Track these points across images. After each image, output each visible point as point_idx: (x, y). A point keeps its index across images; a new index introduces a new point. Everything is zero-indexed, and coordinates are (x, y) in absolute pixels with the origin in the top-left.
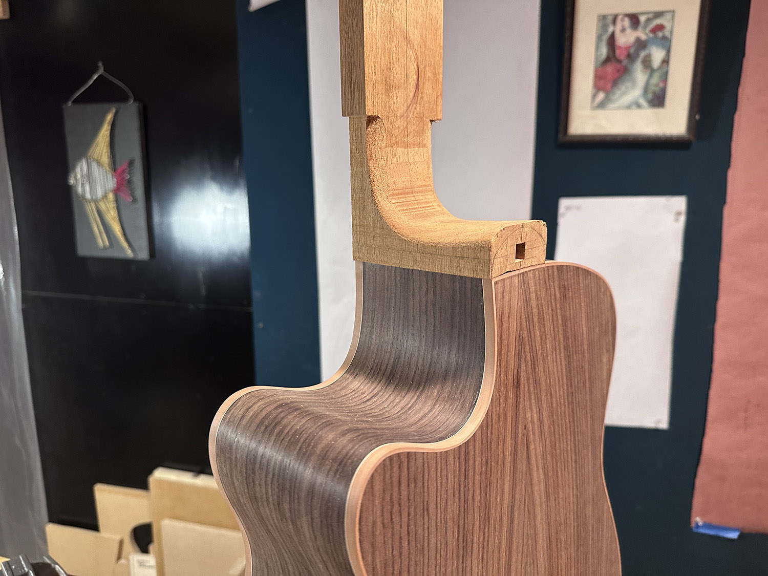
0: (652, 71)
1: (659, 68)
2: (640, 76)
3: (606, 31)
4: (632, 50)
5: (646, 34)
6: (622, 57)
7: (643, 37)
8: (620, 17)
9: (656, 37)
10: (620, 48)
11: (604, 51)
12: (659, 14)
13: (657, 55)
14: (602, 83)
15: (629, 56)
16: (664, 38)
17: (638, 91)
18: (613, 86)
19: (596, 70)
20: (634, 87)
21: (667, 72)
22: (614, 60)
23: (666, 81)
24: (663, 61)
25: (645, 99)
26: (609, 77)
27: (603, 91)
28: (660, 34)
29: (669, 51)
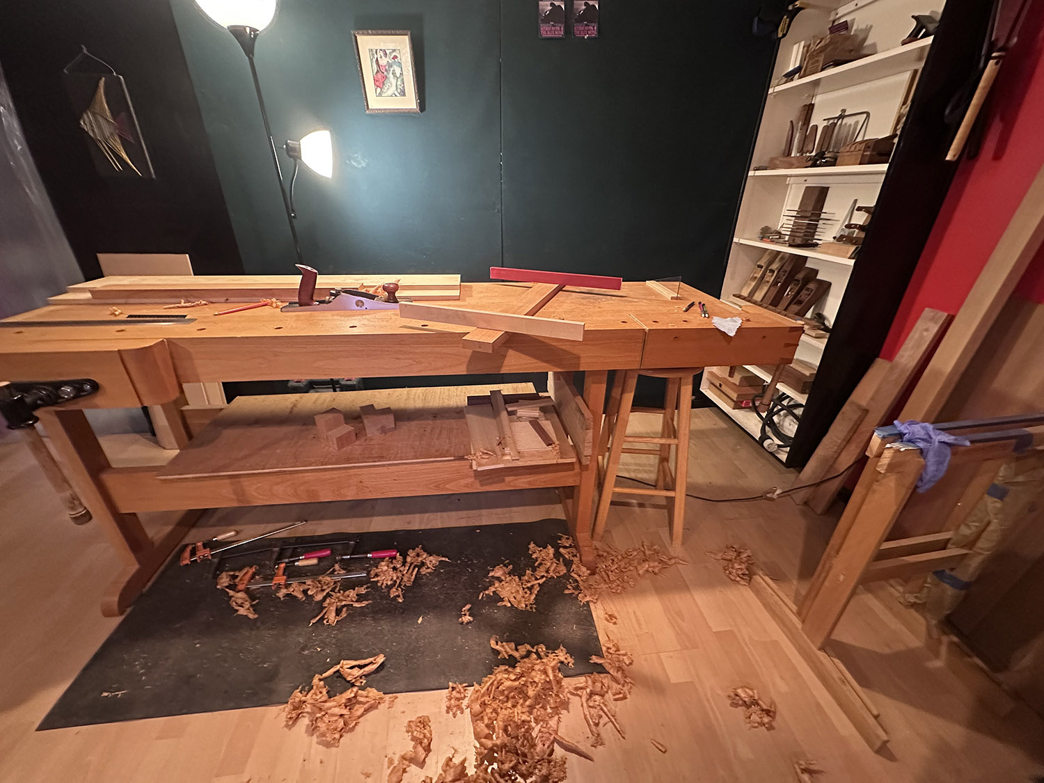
0: (397, 78)
1: (399, 76)
2: (393, 81)
3: (374, 58)
5: (391, 60)
6: (383, 71)
7: (390, 62)
8: (378, 51)
9: (395, 62)
10: (381, 66)
11: (375, 67)
12: (394, 51)
13: (397, 70)
14: (377, 83)
15: (386, 70)
16: (399, 62)
17: (395, 88)
18: (383, 85)
19: (374, 77)
20: (391, 86)
21: (403, 79)
22: (380, 72)
23: (403, 83)
24: (401, 74)
25: (397, 92)
26: (380, 80)
27: (379, 87)
28: (397, 60)
29: (402, 69)
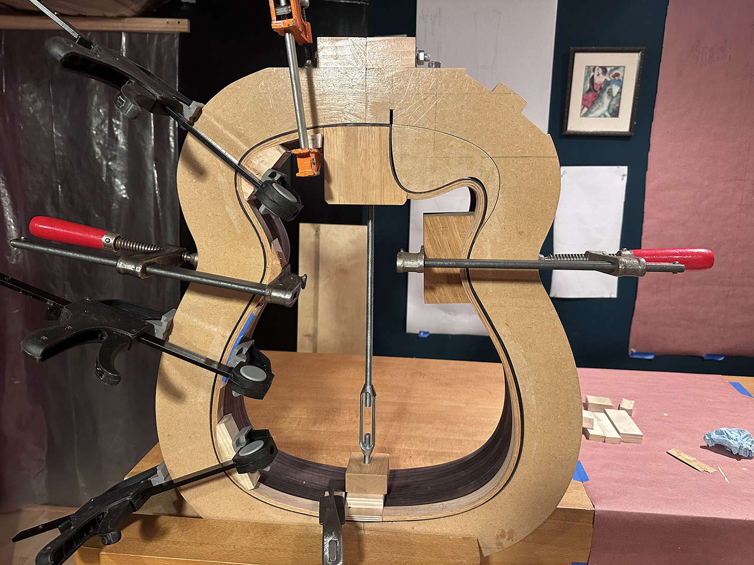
0: (613, 97)
1: (616, 96)
2: (606, 100)
3: (590, 75)
5: (610, 78)
6: (597, 90)
7: (609, 79)
8: (597, 68)
9: (615, 80)
10: (596, 84)
11: (588, 85)
12: (617, 68)
13: (615, 89)
14: (586, 103)
15: (601, 89)
16: (619, 80)
17: (605, 108)
18: (592, 105)
19: (583, 95)
20: (602, 106)
21: (620, 98)
22: (593, 90)
23: (619, 103)
24: (618, 93)
25: (608, 112)
26: (590, 100)
27: (587, 107)
28: (617, 78)
29: (621, 88)
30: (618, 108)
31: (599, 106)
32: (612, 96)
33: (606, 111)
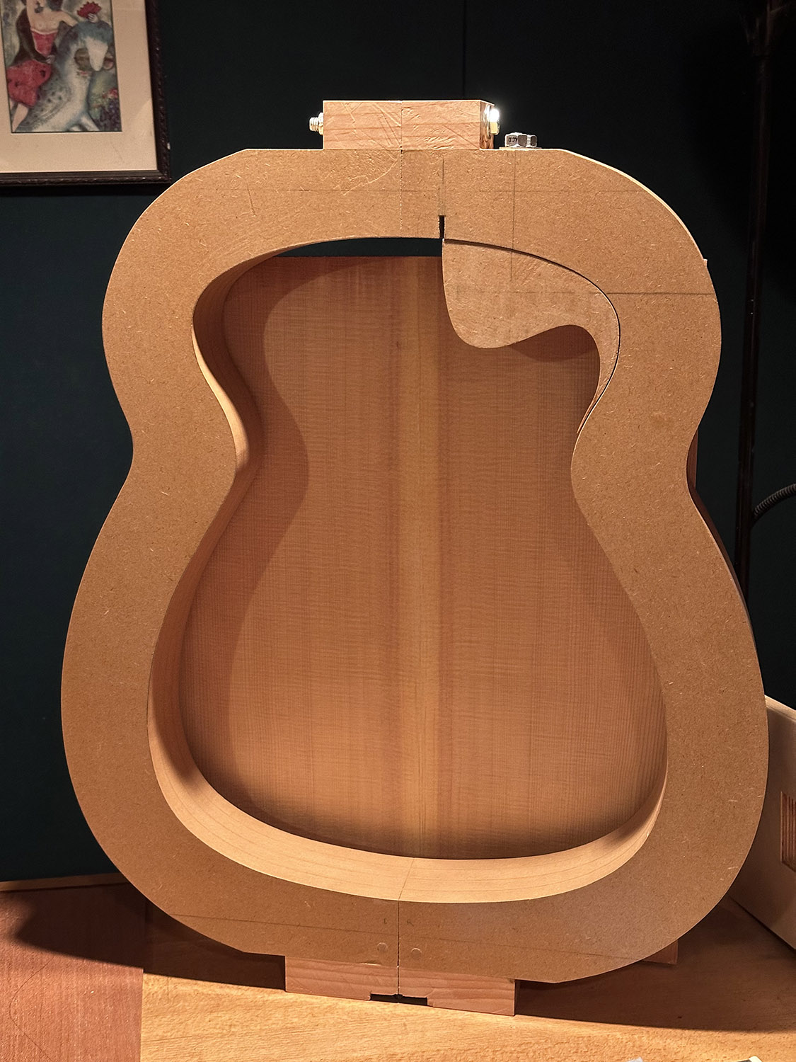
0: (94, 74)
1: (102, 69)
2: (76, 83)
3: (14, 12)
4: (57, 42)
5: (76, 19)
6: (45, 52)
7: (71, 22)
9: (90, 23)
10: (39, 36)
11: (16, 41)
13: (97, 52)
14: (19, 92)
15: (54, 50)
16: (101, 24)
18: (38, 97)
19: (7, 72)
20: (68, 100)
21: (115, 76)
22: (32, 55)
23: (115, 89)
24: (106, 60)
25: (90, 117)
26: (30, 82)
27: (25, 104)
28: (95, 19)
29: (112, 46)
30: (115, 104)
31: (60, 98)
32: (91, 69)
33: (82, 114)
